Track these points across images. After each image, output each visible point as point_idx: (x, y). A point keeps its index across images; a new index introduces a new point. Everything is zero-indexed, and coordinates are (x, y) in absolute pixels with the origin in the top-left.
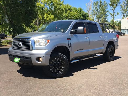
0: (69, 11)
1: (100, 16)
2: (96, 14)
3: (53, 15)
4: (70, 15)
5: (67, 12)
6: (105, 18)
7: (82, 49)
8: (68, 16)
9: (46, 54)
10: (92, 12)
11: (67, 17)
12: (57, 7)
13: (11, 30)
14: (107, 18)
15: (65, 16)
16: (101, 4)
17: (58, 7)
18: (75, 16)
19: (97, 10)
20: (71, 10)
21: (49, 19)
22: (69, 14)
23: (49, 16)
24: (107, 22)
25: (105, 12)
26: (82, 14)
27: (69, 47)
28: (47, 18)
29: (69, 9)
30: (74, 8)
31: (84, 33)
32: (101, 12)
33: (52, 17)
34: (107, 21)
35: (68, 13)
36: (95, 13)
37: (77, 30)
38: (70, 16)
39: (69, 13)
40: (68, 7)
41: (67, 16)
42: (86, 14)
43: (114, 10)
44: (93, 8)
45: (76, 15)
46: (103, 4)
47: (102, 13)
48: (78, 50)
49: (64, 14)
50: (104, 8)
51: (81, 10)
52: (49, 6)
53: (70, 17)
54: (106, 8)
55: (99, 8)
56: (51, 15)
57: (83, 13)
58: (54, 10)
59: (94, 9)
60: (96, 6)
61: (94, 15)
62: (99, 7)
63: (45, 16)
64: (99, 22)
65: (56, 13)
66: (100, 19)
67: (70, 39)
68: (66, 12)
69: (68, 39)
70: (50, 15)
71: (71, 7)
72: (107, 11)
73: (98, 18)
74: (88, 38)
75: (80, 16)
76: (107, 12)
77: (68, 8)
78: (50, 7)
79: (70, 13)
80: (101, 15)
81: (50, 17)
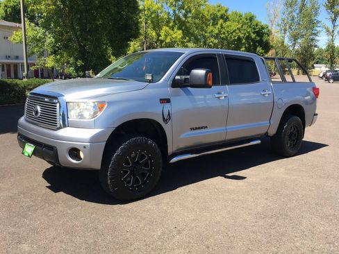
0: (221, 21)
1: (298, 34)
2: (290, 28)
3: (181, 31)
4: (223, 30)
5: (217, 24)
6: (312, 40)
7: (206, 127)
8: (220, 31)
9: (94, 140)
10: (280, 23)
11: (217, 34)
12: (190, 12)
13: (79, 63)
14: (317, 38)
15: (212, 31)
16: (303, 5)
17: (193, 11)
18: (234, 34)
19: (293, 20)
20: (227, 18)
21: (171, 40)
22: (222, 27)
23: (171, 32)
24: (316, 49)
25: (311, 24)
26: (254, 29)
27: (165, 121)
28: (166, 36)
29: (222, 17)
30: (236, 14)
31: (206, 86)
32: (301, 23)
33: (178, 34)
34: (316, 46)
35: (219, 26)
36: (287, 27)
37: (188, 77)
38: (224, 33)
39: (221, 25)
40: (219, 11)
41: (217, 31)
42: (263, 28)
43: (334, 21)
44: (284, 14)
45: (237, 31)
46: (309, 5)
47: (305, 27)
48: (192, 129)
49: (210, 28)
50: (309, 15)
51: (251, 19)
52: (173, 8)
53: (222, 36)
54: (316, 14)
55: (298, 14)
56: (175, 30)
57: (257, 25)
58: (184, 19)
59: (285, 17)
60: (289, 9)
61: (285, 30)
62: (297, 11)
63: (163, 33)
64: (296, 48)
65: (188, 25)
66: (299, 41)
67: (168, 101)
68: (214, 24)
69: (161, 100)
70: (173, 30)
71: (226, 11)
72: (318, 22)
73: (295, 38)
74: (225, 97)
75: (249, 32)
76: (319, 25)
77: (219, 14)
78: (174, 11)
79: (224, 25)
80: (303, 31)
81: (174, 36)
